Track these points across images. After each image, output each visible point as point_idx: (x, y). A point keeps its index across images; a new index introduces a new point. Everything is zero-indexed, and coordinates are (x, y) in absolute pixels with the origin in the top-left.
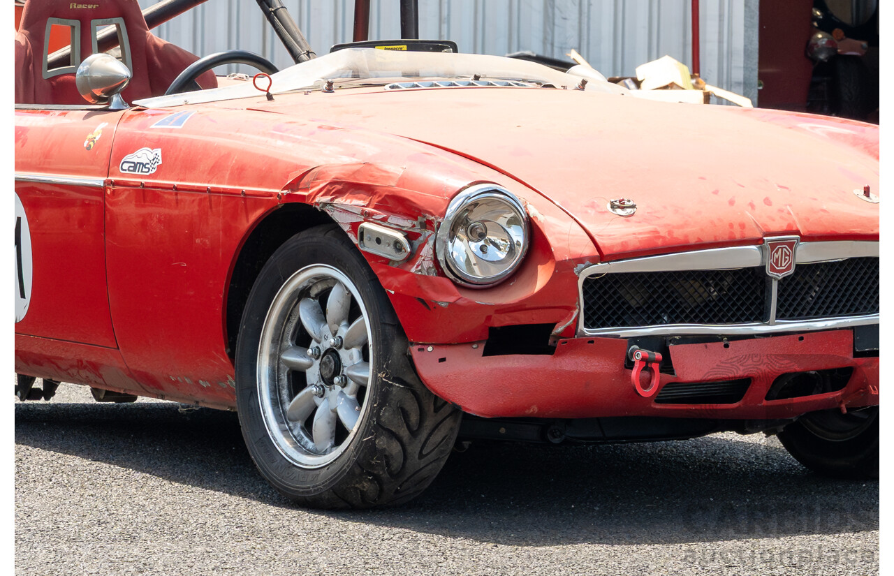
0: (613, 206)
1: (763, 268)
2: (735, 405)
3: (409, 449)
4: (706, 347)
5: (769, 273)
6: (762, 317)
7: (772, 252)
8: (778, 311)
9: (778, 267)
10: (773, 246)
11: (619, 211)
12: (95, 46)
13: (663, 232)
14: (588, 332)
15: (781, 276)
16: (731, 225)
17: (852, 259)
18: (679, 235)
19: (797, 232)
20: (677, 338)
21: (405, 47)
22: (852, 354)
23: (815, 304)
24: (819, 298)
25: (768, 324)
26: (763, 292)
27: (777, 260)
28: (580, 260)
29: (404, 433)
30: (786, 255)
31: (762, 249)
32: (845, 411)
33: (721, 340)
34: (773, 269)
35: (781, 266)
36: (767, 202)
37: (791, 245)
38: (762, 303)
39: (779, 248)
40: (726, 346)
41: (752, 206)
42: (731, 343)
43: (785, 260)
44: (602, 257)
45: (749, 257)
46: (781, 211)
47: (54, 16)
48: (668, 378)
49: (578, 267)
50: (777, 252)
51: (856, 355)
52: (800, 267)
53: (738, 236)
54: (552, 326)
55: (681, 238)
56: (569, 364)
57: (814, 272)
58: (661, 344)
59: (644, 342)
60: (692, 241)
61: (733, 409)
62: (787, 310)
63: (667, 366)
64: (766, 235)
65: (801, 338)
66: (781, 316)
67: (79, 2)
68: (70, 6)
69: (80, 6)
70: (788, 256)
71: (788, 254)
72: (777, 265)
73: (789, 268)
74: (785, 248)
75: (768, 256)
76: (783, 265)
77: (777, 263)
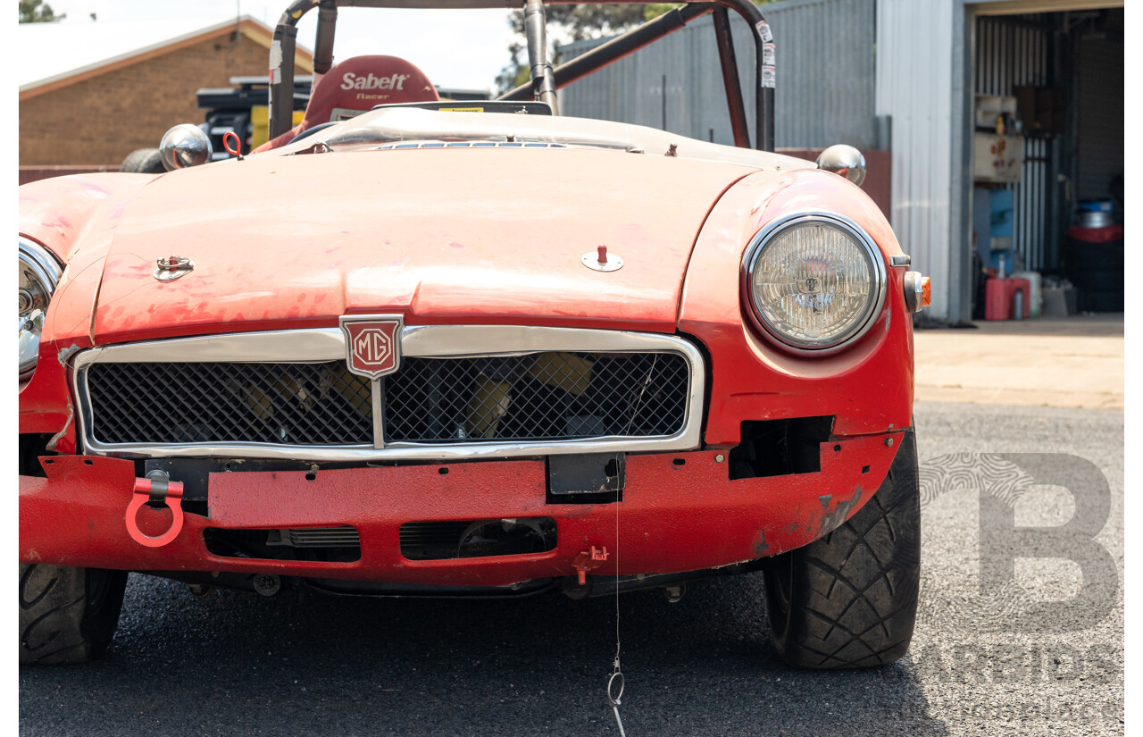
0: (161, 267)
4: (274, 476)
5: (355, 370)
6: (367, 438)
7: (353, 338)
8: (388, 428)
9: (367, 361)
13: (193, 304)
14: (103, 449)
15: (375, 375)
18: (211, 314)
19: (405, 310)
20: (239, 461)
21: (482, 109)
22: (544, 498)
25: (373, 448)
27: (365, 351)
30: (380, 343)
32: (582, 581)
33: (309, 468)
35: (373, 360)
37: (389, 328)
39: (366, 333)
40: (310, 477)
42: (320, 474)
43: (380, 351)
47: (339, 106)
48: (197, 519)
49: (62, 352)
50: (363, 338)
51: (551, 499)
56: (68, 492)
64: (347, 311)
65: (443, 471)
66: (392, 435)
67: (367, 92)
68: (356, 95)
69: (368, 97)
70: (384, 344)
71: (384, 341)
72: (366, 359)
73: (388, 363)
74: (378, 332)
75: (350, 346)
76: (377, 358)
77: (365, 355)
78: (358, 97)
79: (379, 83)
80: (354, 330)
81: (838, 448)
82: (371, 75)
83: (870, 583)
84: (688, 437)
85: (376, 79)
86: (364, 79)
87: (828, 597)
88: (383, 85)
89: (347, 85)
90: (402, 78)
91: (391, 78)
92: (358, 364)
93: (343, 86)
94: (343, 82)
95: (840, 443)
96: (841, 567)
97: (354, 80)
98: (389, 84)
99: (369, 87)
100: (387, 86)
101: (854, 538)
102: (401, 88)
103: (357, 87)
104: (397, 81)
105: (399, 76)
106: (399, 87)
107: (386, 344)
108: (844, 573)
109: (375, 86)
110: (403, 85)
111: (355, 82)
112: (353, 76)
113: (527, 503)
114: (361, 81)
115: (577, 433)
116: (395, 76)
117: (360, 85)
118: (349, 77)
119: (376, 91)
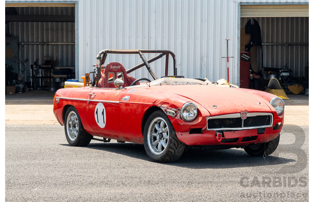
0: (213, 106)
1: (241, 118)
2: (236, 143)
3: (176, 151)
4: (230, 132)
5: (242, 118)
6: (241, 127)
8: (244, 125)
10: (243, 114)
11: (214, 107)
12: (117, 77)
13: (222, 111)
14: (209, 129)
15: (244, 119)
16: (235, 110)
17: (257, 116)
18: (225, 112)
19: (247, 111)
20: (225, 130)
21: (175, 77)
23: (250, 124)
24: (251, 123)
26: (241, 122)
27: (243, 116)
28: (207, 116)
29: (175, 148)
31: (241, 114)
32: (256, 144)
33: (233, 131)
34: (243, 118)
36: (242, 105)
37: (246, 113)
38: (241, 124)
40: (234, 132)
41: (239, 106)
42: (235, 131)
43: (245, 116)
44: (211, 116)
45: (238, 115)
46: (244, 107)
47: (109, 72)
48: (223, 138)
49: (207, 118)
51: (258, 133)
52: (247, 117)
53: (236, 112)
54: (202, 128)
55: (226, 112)
56: (205, 135)
57: (250, 118)
58: (222, 132)
59: (219, 131)
60: (228, 113)
61: (235, 144)
62: (245, 125)
63: (223, 136)
64: (241, 112)
65: (248, 131)
66: (244, 126)
69: (114, 70)
73: (246, 118)
79: (116, 67)
81: (280, 126)
84: (272, 125)
86: (114, 67)
89: (111, 68)
90: (120, 66)
93: (110, 68)
94: (111, 67)
104: (119, 67)
106: (120, 68)
108: (273, 142)
115: (260, 125)
119: (116, 69)
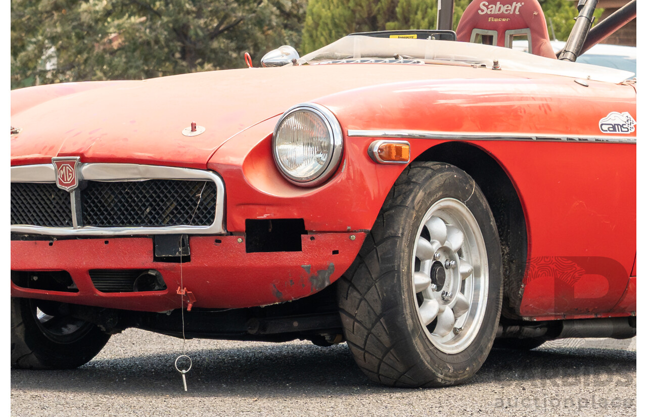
4: (37, 244)
7: (58, 169)
8: (82, 219)
9: (64, 181)
19: (81, 154)
20: (26, 236)
22: (152, 259)
23: (116, 215)
25: (73, 229)
27: (63, 176)
30: (69, 172)
35: (67, 181)
37: (72, 164)
39: (63, 166)
40: (51, 244)
42: (55, 242)
43: (69, 176)
47: (476, 27)
50: (62, 169)
51: (156, 259)
64: (58, 155)
65: (107, 242)
67: (495, 16)
68: (488, 19)
69: (496, 20)
70: (71, 173)
71: (71, 171)
72: (63, 179)
73: (73, 182)
74: (68, 166)
75: (56, 173)
76: (68, 180)
77: (63, 178)
78: (489, 20)
79: (504, 9)
80: (59, 164)
81: (312, 238)
82: (498, 3)
83: (373, 325)
84: (217, 226)
85: (502, 6)
86: (494, 6)
87: (353, 333)
88: (507, 11)
89: (483, 11)
90: (519, 5)
91: (511, 6)
92: (61, 183)
93: (480, 11)
94: (480, 9)
95: (314, 236)
96: (356, 314)
97: (487, 7)
98: (510, 10)
99: (497, 12)
100: (509, 11)
101: (359, 297)
102: (518, 13)
103: (489, 13)
104: (516, 7)
105: (516, 3)
106: (517, 12)
107: (72, 173)
108: (357, 318)
109: (501, 12)
110: (519, 11)
111: (488, 9)
112: (487, 4)
113: (143, 260)
114: (492, 7)
115: (168, 223)
116: (514, 3)
117: (491, 11)
118: (484, 5)
119: (502, 16)
